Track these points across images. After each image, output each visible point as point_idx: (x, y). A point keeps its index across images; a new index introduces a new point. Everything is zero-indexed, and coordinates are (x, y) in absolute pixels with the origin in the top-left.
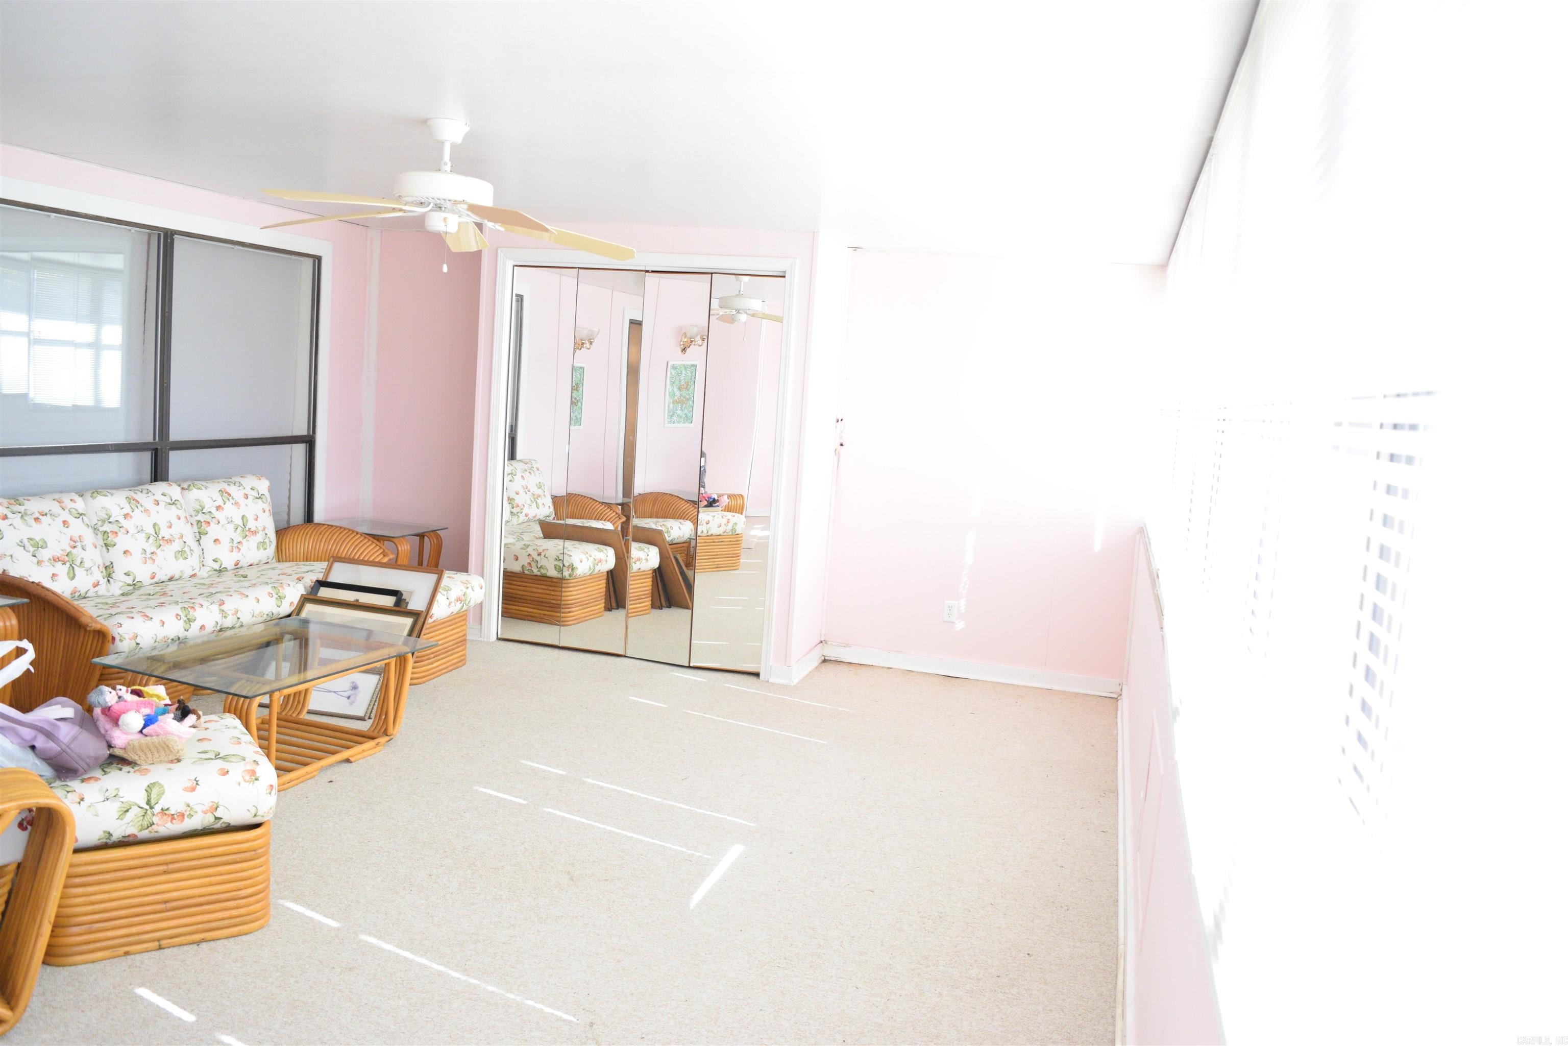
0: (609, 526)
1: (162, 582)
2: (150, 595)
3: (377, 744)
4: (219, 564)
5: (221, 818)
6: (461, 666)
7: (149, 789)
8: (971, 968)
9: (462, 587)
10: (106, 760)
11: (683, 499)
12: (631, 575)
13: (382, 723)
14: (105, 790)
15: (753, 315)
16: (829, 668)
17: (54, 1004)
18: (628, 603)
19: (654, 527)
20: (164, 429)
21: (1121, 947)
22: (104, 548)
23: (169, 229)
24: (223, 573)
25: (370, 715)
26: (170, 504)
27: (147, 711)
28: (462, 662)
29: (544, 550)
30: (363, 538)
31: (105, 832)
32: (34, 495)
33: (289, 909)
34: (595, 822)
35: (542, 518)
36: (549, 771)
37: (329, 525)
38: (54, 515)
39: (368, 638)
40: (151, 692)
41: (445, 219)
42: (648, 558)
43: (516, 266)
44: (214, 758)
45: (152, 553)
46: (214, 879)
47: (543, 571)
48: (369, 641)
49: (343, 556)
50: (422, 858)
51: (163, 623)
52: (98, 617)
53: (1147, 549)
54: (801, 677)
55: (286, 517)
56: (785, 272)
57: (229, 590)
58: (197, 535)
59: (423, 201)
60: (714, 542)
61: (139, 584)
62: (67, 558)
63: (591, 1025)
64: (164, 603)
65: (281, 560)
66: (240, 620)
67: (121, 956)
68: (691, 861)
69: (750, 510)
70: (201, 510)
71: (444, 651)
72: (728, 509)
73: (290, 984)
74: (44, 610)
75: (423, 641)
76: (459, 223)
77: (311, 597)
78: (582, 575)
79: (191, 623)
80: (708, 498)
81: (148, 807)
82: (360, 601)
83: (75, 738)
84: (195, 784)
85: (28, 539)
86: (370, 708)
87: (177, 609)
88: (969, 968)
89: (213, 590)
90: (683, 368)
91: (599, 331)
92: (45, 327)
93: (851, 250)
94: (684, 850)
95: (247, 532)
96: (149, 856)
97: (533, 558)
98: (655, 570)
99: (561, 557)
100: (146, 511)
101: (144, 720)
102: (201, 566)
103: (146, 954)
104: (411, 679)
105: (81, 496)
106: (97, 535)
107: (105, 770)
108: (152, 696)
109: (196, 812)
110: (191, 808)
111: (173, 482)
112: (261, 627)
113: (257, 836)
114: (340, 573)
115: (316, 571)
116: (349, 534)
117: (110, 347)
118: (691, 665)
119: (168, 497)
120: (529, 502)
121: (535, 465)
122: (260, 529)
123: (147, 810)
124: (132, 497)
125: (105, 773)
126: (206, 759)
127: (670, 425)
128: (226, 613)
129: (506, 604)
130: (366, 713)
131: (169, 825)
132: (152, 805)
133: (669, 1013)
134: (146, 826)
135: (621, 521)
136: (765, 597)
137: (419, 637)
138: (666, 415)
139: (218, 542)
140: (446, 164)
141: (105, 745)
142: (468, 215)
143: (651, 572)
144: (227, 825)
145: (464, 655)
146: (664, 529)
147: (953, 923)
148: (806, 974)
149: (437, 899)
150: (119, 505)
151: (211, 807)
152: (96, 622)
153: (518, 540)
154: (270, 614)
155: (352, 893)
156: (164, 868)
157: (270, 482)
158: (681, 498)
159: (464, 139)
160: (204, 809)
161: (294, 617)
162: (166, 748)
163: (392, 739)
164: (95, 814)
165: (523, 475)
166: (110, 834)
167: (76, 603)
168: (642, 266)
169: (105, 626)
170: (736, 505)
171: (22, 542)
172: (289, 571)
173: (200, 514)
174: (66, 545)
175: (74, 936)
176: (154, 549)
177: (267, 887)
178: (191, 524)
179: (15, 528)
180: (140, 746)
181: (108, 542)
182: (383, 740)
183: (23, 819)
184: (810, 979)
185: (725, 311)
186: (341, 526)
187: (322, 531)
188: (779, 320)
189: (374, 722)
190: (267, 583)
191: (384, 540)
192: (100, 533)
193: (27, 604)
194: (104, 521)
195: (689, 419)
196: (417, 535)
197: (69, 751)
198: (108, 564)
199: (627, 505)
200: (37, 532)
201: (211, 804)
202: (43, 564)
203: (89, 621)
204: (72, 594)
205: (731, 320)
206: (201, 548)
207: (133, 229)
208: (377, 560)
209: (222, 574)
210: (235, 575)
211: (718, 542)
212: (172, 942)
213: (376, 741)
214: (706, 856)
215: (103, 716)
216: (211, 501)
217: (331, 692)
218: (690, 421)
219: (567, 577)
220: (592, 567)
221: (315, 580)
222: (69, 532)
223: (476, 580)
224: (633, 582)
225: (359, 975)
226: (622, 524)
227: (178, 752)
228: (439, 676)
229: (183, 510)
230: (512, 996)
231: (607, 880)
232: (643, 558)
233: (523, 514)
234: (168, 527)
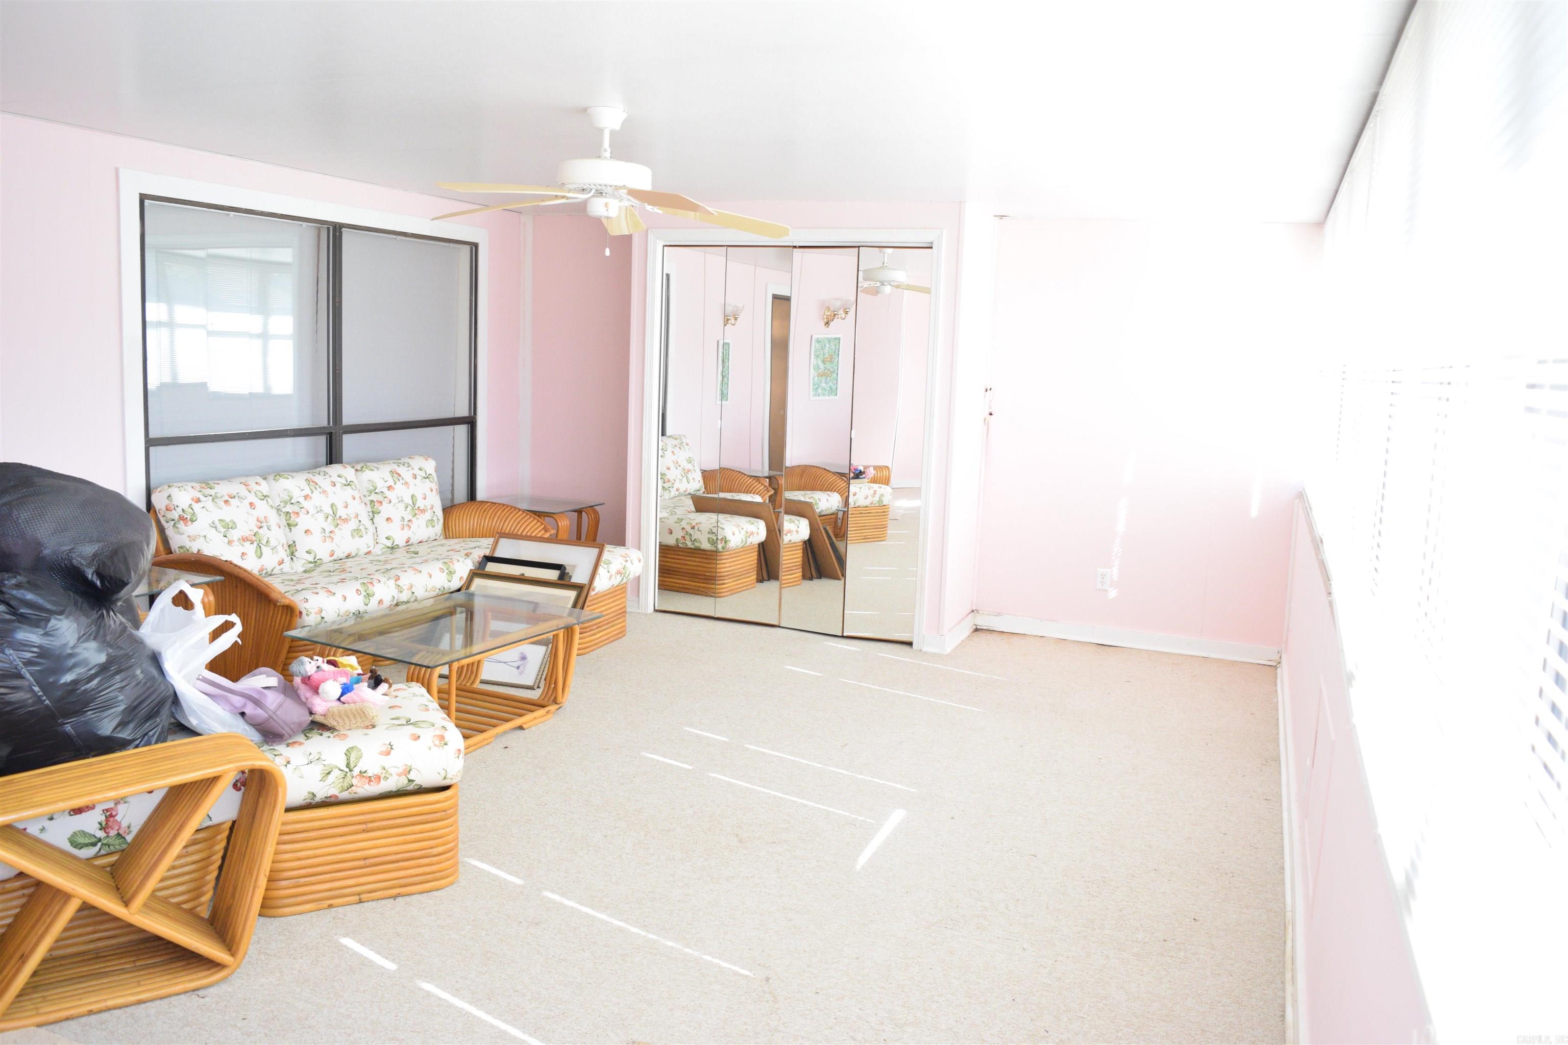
0: (758, 499)
1: (341, 559)
2: (330, 571)
3: (547, 712)
4: (391, 541)
5: (414, 781)
6: (621, 638)
7: (348, 753)
8: (1137, 931)
9: (621, 560)
10: (307, 727)
11: (830, 472)
12: (784, 546)
13: (551, 692)
14: (309, 753)
15: (897, 287)
16: (981, 638)
17: (268, 951)
18: (781, 574)
19: (803, 499)
20: (338, 416)
21: (1289, 914)
22: (287, 528)
23: (338, 223)
24: (396, 550)
25: (539, 684)
26: (345, 485)
27: (344, 680)
28: (622, 633)
29: (697, 524)
30: (525, 514)
31: (309, 793)
32: (222, 479)
33: (475, 867)
34: (759, 786)
35: (692, 492)
36: (712, 738)
37: (492, 503)
38: (241, 498)
39: (534, 611)
40: (345, 662)
41: (606, 205)
42: (799, 529)
43: (666, 246)
44: (405, 723)
45: (331, 532)
46: (408, 838)
47: (697, 544)
48: (534, 614)
49: (507, 532)
50: (597, 821)
51: (345, 598)
52: (286, 592)
53: (1308, 514)
54: (954, 646)
55: (450, 496)
56: (932, 243)
57: (403, 566)
58: (371, 514)
59: (585, 188)
60: (861, 513)
61: (319, 562)
62: (254, 538)
63: (768, 979)
64: (344, 579)
65: (448, 536)
66: (415, 594)
67: (325, 909)
68: (855, 825)
69: (895, 480)
70: (373, 491)
71: (606, 622)
72: (874, 481)
73: (482, 936)
74: (236, 587)
75: (587, 613)
76: (620, 208)
77: (479, 572)
78: (735, 547)
79: (370, 598)
80: (854, 470)
81: (347, 770)
82: (526, 575)
83: (280, 706)
84: (389, 748)
85: (219, 520)
86: (539, 677)
87: (357, 585)
88: (1135, 932)
89: (389, 567)
90: (827, 342)
91: (743, 307)
92: (221, 320)
93: (997, 219)
94: (848, 814)
95: (417, 511)
96: (350, 816)
97: (687, 532)
98: (805, 541)
99: (714, 530)
100: (324, 492)
101: (342, 688)
102: (376, 543)
103: (348, 907)
104: (578, 649)
105: (265, 479)
106: (280, 515)
107: (307, 735)
108: (345, 666)
109: (391, 775)
110: (387, 771)
111: (349, 464)
112: (431, 601)
113: (447, 797)
114: (506, 549)
115: (483, 547)
116: (512, 510)
117: (280, 337)
118: (845, 634)
119: (343, 478)
120: (680, 477)
121: (684, 440)
122: (429, 507)
123: (347, 772)
124: (311, 479)
125: (308, 738)
126: (399, 725)
127: (815, 398)
128: (401, 588)
129: (662, 577)
130: (535, 682)
131: (367, 787)
132: (351, 768)
133: (841, 970)
134: (346, 788)
135: (770, 494)
136: (917, 567)
137: (583, 609)
138: (812, 388)
139: (390, 521)
140: (605, 150)
141: (307, 713)
142: (629, 200)
143: (801, 544)
144: (419, 786)
145: (624, 626)
146: (814, 503)
147: (1117, 888)
148: (973, 935)
149: (614, 859)
150: (299, 487)
151: (405, 770)
152: (285, 598)
153: (672, 514)
154: (442, 589)
155: (533, 852)
156: (363, 827)
157: (436, 463)
158: (828, 470)
159: (623, 124)
160: (399, 772)
161: (464, 591)
162: (362, 714)
163: (561, 707)
164: (301, 776)
165: (673, 450)
166: (314, 795)
167: (266, 579)
168: (790, 241)
169: (293, 601)
170: (882, 477)
171: (213, 524)
172: (457, 547)
173: (373, 494)
174: (253, 526)
175: (284, 890)
176: (332, 528)
177: (456, 846)
178: (365, 504)
179: (207, 510)
180: (339, 712)
181: (290, 522)
182: (553, 708)
183: (237, 781)
184: (978, 940)
185: (870, 283)
186: (504, 503)
187: (486, 509)
188: (927, 291)
189: (544, 690)
190: (438, 559)
191: (545, 516)
192: (282, 514)
193: (221, 581)
194: (286, 503)
195: (833, 391)
196: (575, 511)
197: (275, 717)
198: (291, 543)
199: (776, 478)
200: (227, 513)
201: (404, 767)
202: (234, 544)
203: (279, 596)
204: (259, 572)
205: (876, 292)
206: (374, 526)
207: (305, 224)
208: (539, 536)
209: (394, 551)
210: (407, 552)
211: (866, 513)
212: (372, 896)
213: (547, 709)
214: (869, 820)
215: (303, 685)
216: (383, 481)
217: (501, 662)
218: (835, 394)
219: (721, 550)
220: (744, 539)
221: (482, 556)
222: (256, 513)
223: (634, 554)
224: (784, 554)
225: (545, 929)
226: (770, 497)
227: (373, 718)
228: (602, 646)
229: (357, 491)
230: (690, 951)
231: (774, 843)
232: (794, 530)
233: (675, 489)
234: (344, 507)
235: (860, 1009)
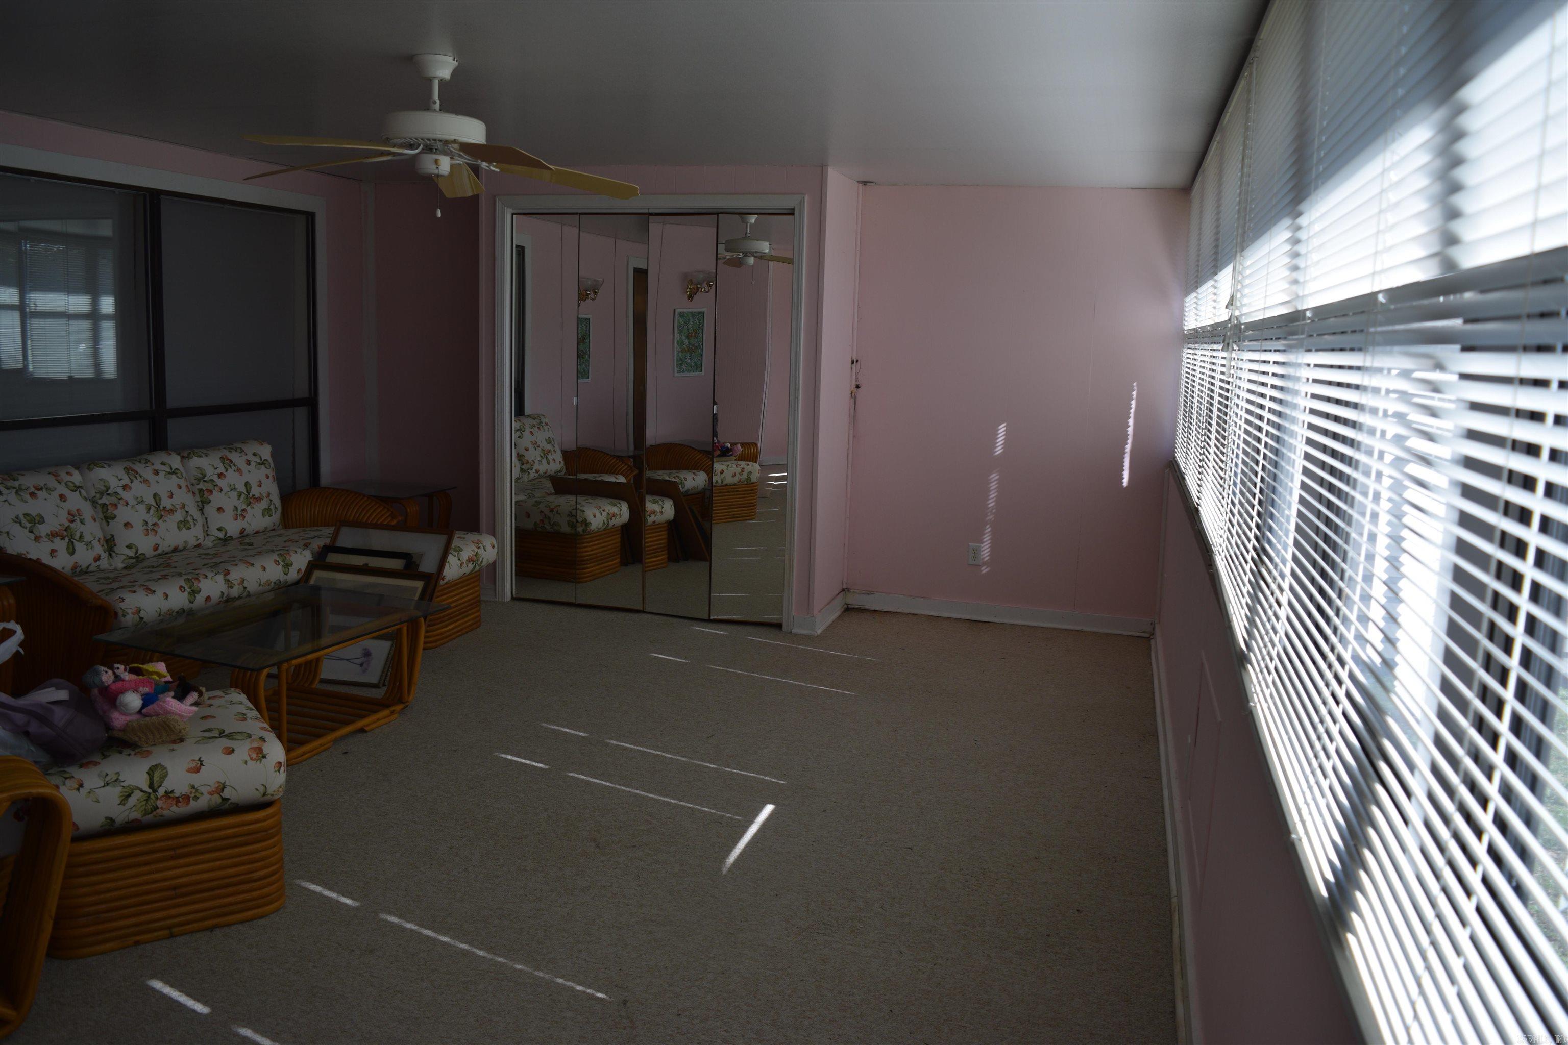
0: (622, 480)
1: (166, 554)
2: (153, 567)
3: (392, 713)
4: (223, 533)
5: (229, 799)
6: (476, 628)
7: (151, 772)
8: (1019, 927)
9: (474, 547)
10: (104, 744)
11: (696, 450)
12: (647, 528)
13: (396, 690)
14: (105, 774)
15: (761, 258)
16: (853, 617)
17: (62, 1000)
18: (644, 557)
19: (667, 478)
20: (160, 398)
21: (1174, 900)
22: (104, 521)
23: (154, 189)
24: (229, 542)
25: (384, 682)
26: (169, 473)
27: (146, 690)
28: (477, 623)
29: (556, 506)
30: (370, 501)
31: (107, 818)
32: (29, 469)
33: (305, 889)
34: (620, 785)
35: (552, 473)
36: (570, 733)
37: (335, 489)
38: (50, 489)
39: (379, 603)
40: (151, 670)
41: (436, 162)
42: (663, 510)
43: (516, 213)
44: (218, 736)
45: (154, 524)
46: (224, 862)
47: (556, 528)
48: (378, 606)
49: (350, 520)
50: (442, 830)
52: (100, 592)
53: (1180, 483)
54: (824, 627)
55: (290, 482)
56: (794, 209)
57: (234, 559)
58: (200, 504)
59: (412, 143)
60: (729, 492)
61: (142, 557)
62: (65, 533)
63: (625, 1002)
64: (167, 575)
65: (287, 526)
66: (247, 590)
67: (132, 946)
68: (721, 824)
69: (763, 457)
70: (202, 478)
71: (457, 613)
72: (742, 458)
73: (309, 969)
75: (435, 604)
76: (452, 165)
77: (319, 563)
78: (596, 529)
79: (196, 595)
80: (721, 447)
81: (150, 791)
82: (369, 565)
83: (71, 721)
84: (199, 765)
85: (24, 514)
86: (384, 675)
87: (181, 581)
88: (1017, 928)
89: (218, 560)
90: (690, 316)
91: (604, 280)
92: (40, 300)
93: (861, 185)
94: (714, 811)
95: (251, 499)
96: (156, 841)
97: (545, 515)
98: (670, 522)
99: (574, 512)
100: (146, 481)
101: (143, 699)
102: (206, 535)
103: (157, 942)
104: (426, 643)
105: (77, 468)
106: (96, 508)
107: (105, 753)
108: (152, 673)
109: (202, 794)
110: (197, 790)
111: (172, 450)
112: (266, 596)
113: (267, 815)
114: (348, 537)
115: (322, 537)
116: (356, 497)
117: (107, 317)
118: (712, 618)
119: (168, 466)
120: (539, 458)
121: (544, 420)
122: (265, 495)
123: (150, 794)
124: (130, 467)
125: (105, 757)
126: (211, 738)
127: (679, 375)
128: (231, 583)
129: (519, 563)
130: (380, 680)
131: (174, 808)
132: (155, 788)
133: (705, 987)
134: (150, 811)
135: (634, 474)
136: (784, 546)
137: (431, 601)
138: (675, 365)
139: (221, 511)
140: (435, 102)
141: (103, 728)
143: (665, 524)
144: (235, 805)
145: (479, 616)
146: (677, 480)
147: (997, 879)
148: (846, 940)
149: (459, 873)
150: (117, 477)
151: (217, 788)
152: (98, 597)
153: (529, 497)
154: (278, 582)
155: (370, 869)
156: (171, 853)
157: (273, 447)
158: (693, 448)
159: (453, 73)
160: (210, 791)
161: (304, 584)
162: (167, 728)
163: (407, 706)
164: (95, 799)
165: (532, 430)
166: (113, 820)
167: (76, 579)
168: (646, 208)
169: (107, 601)
170: (750, 454)
171: (17, 519)
172: (296, 537)
173: (202, 483)
174: (63, 519)
175: (80, 928)
176: (155, 520)
177: (281, 868)
178: (193, 493)
179: (10, 504)
180: (140, 727)
181: (108, 515)
182: (398, 708)
183: (18, 810)
184: (852, 945)
185: (733, 254)
186: (347, 489)
187: (328, 495)
188: (789, 261)
189: (388, 689)
190: (273, 551)
191: (392, 502)
192: (98, 506)
193: (24, 582)
194: (102, 494)
195: (698, 367)
196: (428, 495)
197: (64, 735)
198: (109, 537)
199: (639, 457)
200: (33, 507)
201: (217, 785)
202: (41, 540)
203: (90, 597)
204: (72, 570)
205: (737, 263)
206: (204, 517)
207: (117, 190)
208: (385, 523)
209: (226, 543)
210: (241, 544)
211: (733, 492)
212: (185, 929)
213: (391, 709)
214: (737, 817)
215: (101, 697)
216: (213, 469)
217: (342, 659)
218: (699, 370)
219: (581, 533)
220: (605, 522)
221: (322, 546)
222: (67, 506)
223: (488, 541)
224: (647, 536)
225: (379, 957)
226: (635, 477)
227: (180, 732)
228: (454, 639)
229: (183, 479)
230: (541, 974)
231: (635, 846)
232: (658, 511)
233: (534, 471)
234: (169, 497)
235: (726, 1031)
